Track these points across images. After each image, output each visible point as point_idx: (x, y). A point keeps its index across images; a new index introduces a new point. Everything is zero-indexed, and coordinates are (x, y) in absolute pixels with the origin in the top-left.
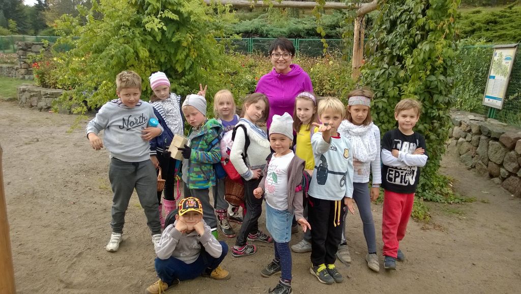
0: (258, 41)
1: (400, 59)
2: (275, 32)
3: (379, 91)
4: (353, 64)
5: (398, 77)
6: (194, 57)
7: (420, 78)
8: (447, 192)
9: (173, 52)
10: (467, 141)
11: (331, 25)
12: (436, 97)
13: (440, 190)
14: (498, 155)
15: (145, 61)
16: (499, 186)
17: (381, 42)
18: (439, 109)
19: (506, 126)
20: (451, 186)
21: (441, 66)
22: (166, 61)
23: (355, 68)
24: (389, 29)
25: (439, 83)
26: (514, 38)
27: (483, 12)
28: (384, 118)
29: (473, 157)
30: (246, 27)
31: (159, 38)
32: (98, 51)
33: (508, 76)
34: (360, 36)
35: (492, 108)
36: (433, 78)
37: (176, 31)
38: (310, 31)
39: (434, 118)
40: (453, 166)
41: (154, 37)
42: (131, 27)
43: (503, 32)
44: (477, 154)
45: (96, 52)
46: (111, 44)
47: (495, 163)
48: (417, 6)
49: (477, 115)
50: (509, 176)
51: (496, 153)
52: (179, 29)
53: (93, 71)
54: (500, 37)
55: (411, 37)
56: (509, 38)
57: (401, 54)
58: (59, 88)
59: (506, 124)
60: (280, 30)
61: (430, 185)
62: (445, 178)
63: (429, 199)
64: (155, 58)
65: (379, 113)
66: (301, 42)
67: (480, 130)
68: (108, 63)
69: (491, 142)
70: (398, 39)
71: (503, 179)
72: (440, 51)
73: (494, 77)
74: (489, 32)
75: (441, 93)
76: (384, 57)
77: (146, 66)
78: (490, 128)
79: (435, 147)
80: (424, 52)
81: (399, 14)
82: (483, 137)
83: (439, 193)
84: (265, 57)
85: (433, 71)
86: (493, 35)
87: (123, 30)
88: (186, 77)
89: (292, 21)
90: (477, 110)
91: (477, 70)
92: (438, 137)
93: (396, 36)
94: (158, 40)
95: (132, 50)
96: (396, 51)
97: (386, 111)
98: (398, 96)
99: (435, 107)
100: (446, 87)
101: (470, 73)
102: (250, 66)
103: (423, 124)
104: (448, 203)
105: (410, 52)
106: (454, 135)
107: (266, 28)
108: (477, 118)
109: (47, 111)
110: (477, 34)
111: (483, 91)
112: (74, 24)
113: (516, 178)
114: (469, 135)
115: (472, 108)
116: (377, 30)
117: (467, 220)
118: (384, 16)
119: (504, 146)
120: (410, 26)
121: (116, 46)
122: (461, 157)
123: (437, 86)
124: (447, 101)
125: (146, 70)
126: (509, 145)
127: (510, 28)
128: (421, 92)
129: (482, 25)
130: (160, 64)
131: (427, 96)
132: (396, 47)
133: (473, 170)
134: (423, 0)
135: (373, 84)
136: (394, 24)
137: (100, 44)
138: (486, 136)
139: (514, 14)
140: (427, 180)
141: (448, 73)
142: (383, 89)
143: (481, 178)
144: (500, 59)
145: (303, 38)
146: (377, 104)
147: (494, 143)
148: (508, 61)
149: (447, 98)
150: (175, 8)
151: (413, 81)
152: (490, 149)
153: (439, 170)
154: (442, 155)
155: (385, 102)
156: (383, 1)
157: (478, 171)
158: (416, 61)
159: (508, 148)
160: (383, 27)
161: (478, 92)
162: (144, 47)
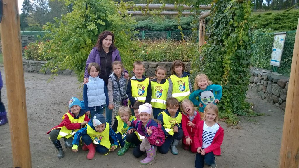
0: (148, 32)
1: (222, 42)
2: (157, 27)
3: (212, 59)
4: (199, 44)
5: (221, 51)
7: (232, 51)
8: (249, 111)
10: (262, 84)
12: (241, 61)
13: (246, 110)
14: (277, 91)
15: (89, 45)
16: (278, 107)
17: (212, 33)
18: (243, 67)
20: (252, 108)
21: (244, 45)
23: (201, 46)
24: (216, 26)
25: (243, 54)
26: (290, 28)
27: (273, 13)
28: (215, 72)
29: (264, 93)
30: (141, 25)
31: (96, 34)
32: (66, 40)
33: (282, 49)
34: (203, 29)
35: (275, 66)
36: (239, 51)
37: (105, 29)
38: (176, 26)
39: (241, 72)
40: (254, 98)
41: (94, 33)
42: (82, 28)
43: (284, 25)
44: (267, 91)
45: (64, 41)
46: (72, 37)
47: (276, 95)
48: (229, 15)
49: (267, 70)
50: (283, 102)
52: (106, 28)
53: (62, 51)
54: (282, 27)
55: (227, 30)
56: (287, 28)
57: (222, 39)
58: (39, 60)
59: (281, 75)
60: (160, 26)
61: (240, 107)
62: (249, 104)
63: (240, 114)
65: (212, 70)
66: (172, 32)
67: (268, 78)
68: (71, 47)
69: (273, 84)
71: (280, 104)
72: (241, 37)
73: (275, 50)
74: (276, 25)
75: (244, 59)
76: (214, 41)
77: (90, 48)
78: (272, 77)
79: (242, 87)
80: (233, 38)
81: (221, 18)
82: (269, 82)
83: (245, 112)
84: (151, 41)
85: (239, 47)
86: (279, 26)
87: (78, 30)
89: (166, 21)
90: (268, 67)
91: (267, 46)
92: (244, 82)
93: (220, 30)
95: (82, 40)
96: (220, 37)
97: (215, 69)
98: (221, 61)
99: (241, 66)
100: (247, 56)
101: (263, 48)
102: (144, 46)
103: (235, 75)
104: (250, 116)
105: (226, 38)
106: (255, 81)
107: (152, 25)
108: (266, 72)
109: (32, 73)
110: (270, 26)
111: (270, 57)
112: (53, 27)
114: (262, 81)
115: (264, 67)
116: (210, 27)
117: (260, 125)
118: (214, 20)
119: (280, 86)
120: (226, 25)
121: (75, 38)
122: (259, 93)
123: (241, 55)
124: (247, 63)
126: (282, 86)
127: (288, 23)
128: (234, 58)
129: (272, 21)
131: (237, 60)
132: (220, 36)
133: (265, 99)
134: (232, 12)
135: (209, 55)
136: (218, 24)
137: (66, 37)
138: (271, 81)
139: (290, 14)
140: (238, 105)
141: (247, 49)
142: (213, 57)
143: (269, 104)
144: (278, 40)
145: (173, 30)
146: (211, 65)
147: (275, 84)
148: (282, 41)
149: (247, 61)
150: (105, 19)
151: (229, 53)
152: (273, 88)
153: (245, 100)
154: (247, 92)
155: (215, 64)
156: (213, 11)
157: (267, 100)
158: (229, 43)
159: (282, 87)
160: (213, 25)
161: (268, 58)
162: (89, 38)
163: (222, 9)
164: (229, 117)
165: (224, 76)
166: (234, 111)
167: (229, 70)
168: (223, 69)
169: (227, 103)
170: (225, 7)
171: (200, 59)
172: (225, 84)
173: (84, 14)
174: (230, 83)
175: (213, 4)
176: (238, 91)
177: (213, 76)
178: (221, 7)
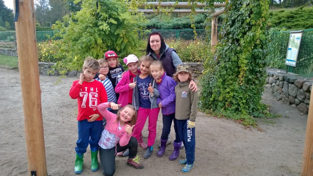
1: (238, 40)
2: (165, 26)
3: (227, 58)
4: (211, 44)
5: (236, 50)
6: (126, 42)
7: (248, 51)
8: (266, 112)
9: (115, 40)
10: (277, 85)
11: (198, 21)
12: (257, 60)
13: (262, 111)
14: (294, 92)
15: (100, 45)
16: (295, 109)
17: (227, 31)
18: (259, 67)
19: (298, 76)
20: (268, 109)
21: (260, 44)
22: (111, 45)
23: (213, 46)
24: (231, 24)
25: (259, 53)
26: (304, 26)
27: (285, 11)
28: (230, 72)
29: (280, 94)
30: (148, 24)
32: (76, 40)
33: (298, 48)
34: (215, 28)
35: (290, 66)
36: (256, 50)
37: (116, 28)
38: (185, 25)
39: (257, 72)
40: (269, 99)
41: (105, 32)
42: (93, 27)
43: (298, 23)
44: (282, 92)
45: (74, 41)
46: (83, 36)
47: (292, 96)
48: (246, 12)
49: (282, 70)
50: (300, 103)
51: (293, 90)
52: (118, 28)
54: (295, 25)
55: (243, 29)
56: (301, 26)
57: (238, 38)
59: (298, 75)
60: (167, 24)
61: (257, 109)
62: (265, 105)
63: (256, 116)
64: (105, 43)
65: (227, 70)
66: (180, 31)
67: (284, 79)
68: (82, 47)
69: (290, 85)
70: (236, 30)
71: (297, 105)
72: (258, 36)
73: (291, 49)
74: (289, 23)
75: (260, 58)
76: (229, 40)
77: (100, 48)
78: (289, 77)
79: (258, 88)
80: (250, 37)
81: (236, 16)
82: (285, 82)
83: (261, 113)
85: (256, 46)
86: (292, 25)
87: (89, 29)
88: (122, 53)
89: (174, 19)
90: (283, 68)
91: (282, 45)
92: (260, 82)
93: (235, 28)
94: (107, 34)
95: (94, 40)
96: (235, 36)
97: (231, 69)
98: (237, 61)
99: (257, 66)
100: (263, 55)
101: (278, 47)
103: (251, 75)
104: (267, 118)
105: (243, 37)
106: (270, 82)
107: (160, 24)
108: (282, 72)
110: (282, 24)
111: (285, 57)
113: (303, 104)
114: (278, 81)
115: (279, 67)
116: (225, 25)
117: (277, 126)
118: (229, 18)
119: (297, 86)
120: (242, 23)
121: (86, 37)
122: (274, 94)
123: (258, 55)
124: (264, 63)
125: (100, 50)
126: (299, 86)
127: (301, 21)
128: (250, 58)
129: (285, 19)
130: (108, 46)
131: (253, 60)
132: (235, 34)
133: (281, 100)
134: (249, 9)
135: (224, 54)
136: (234, 22)
137: (76, 37)
138: (287, 81)
139: (304, 12)
140: (254, 106)
141: (264, 48)
142: (229, 57)
143: (285, 105)
144: (294, 39)
145: (181, 29)
146: (226, 65)
147: (291, 85)
148: (298, 40)
149: (264, 61)
150: (116, 17)
151: (245, 52)
152: (289, 89)
153: (261, 101)
154: (263, 92)
155: (230, 64)
156: (228, 9)
157: (283, 101)
158: (246, 41)
159: (299, 88)
160: (228, 24)
161: (283, 57)
162: (100, 38)
163: (237, 6)
164: (245, 118)
165: (240, 76)
166: (250, 113)
167: (245, 70)
168: (239, 69)
169: (242, 105)
170: (241, 4)
171: (214, 59)
172: (241, 84)
173: (94, 12)
174: (246, 83)
175: (228, 2)
176: (254, 92)
177: (228, 76)
178: (237, 5)
